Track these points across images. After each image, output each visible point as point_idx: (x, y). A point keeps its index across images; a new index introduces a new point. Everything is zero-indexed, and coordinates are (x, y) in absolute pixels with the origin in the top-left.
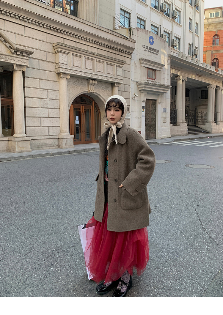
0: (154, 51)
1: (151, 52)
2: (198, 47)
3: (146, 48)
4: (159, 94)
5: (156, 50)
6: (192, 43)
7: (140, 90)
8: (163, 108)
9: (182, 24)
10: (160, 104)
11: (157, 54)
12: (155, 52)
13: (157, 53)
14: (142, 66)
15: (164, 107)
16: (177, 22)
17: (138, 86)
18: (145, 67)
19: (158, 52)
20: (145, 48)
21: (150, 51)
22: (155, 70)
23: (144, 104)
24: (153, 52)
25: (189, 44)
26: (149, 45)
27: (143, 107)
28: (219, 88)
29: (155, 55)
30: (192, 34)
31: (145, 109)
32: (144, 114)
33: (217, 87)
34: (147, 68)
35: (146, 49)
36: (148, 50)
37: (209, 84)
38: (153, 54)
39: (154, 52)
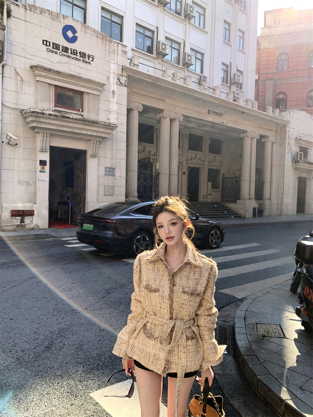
0: (78, 54)
1: (69, 57)
2: (245, 70)
3: (53, 48)
4: (90, 140)
5: (83, 55)
6: (231, 63)
7: (33, 128)
8: (105, 168)
9: (207, 29)
10: (96, 160)
11: (86, 62)
12: (81, 58)
13: (87, 60)
14: (38, 81)
15: (107, 166)
16: (197, 24)
17: (27, 120)
18: (50, 84)
19: (91, 59)
20: (51, 48)
21: (67, 54)
22: (82, 93)
23: (46, 157)
24: (75, 56)
25: (223, 64)
26: (63, 43)
27: (43, 163)
28: (267, 139)
29: (81, 64)
30: (231, 48)
31: (47, 168)
32: (45, 177)
33: (262, 137)
34: (56, 86)
35: (54, 50)
36: (58, 52)
37: (244, 132)
38: (73, 62)
39: (78, 57)
